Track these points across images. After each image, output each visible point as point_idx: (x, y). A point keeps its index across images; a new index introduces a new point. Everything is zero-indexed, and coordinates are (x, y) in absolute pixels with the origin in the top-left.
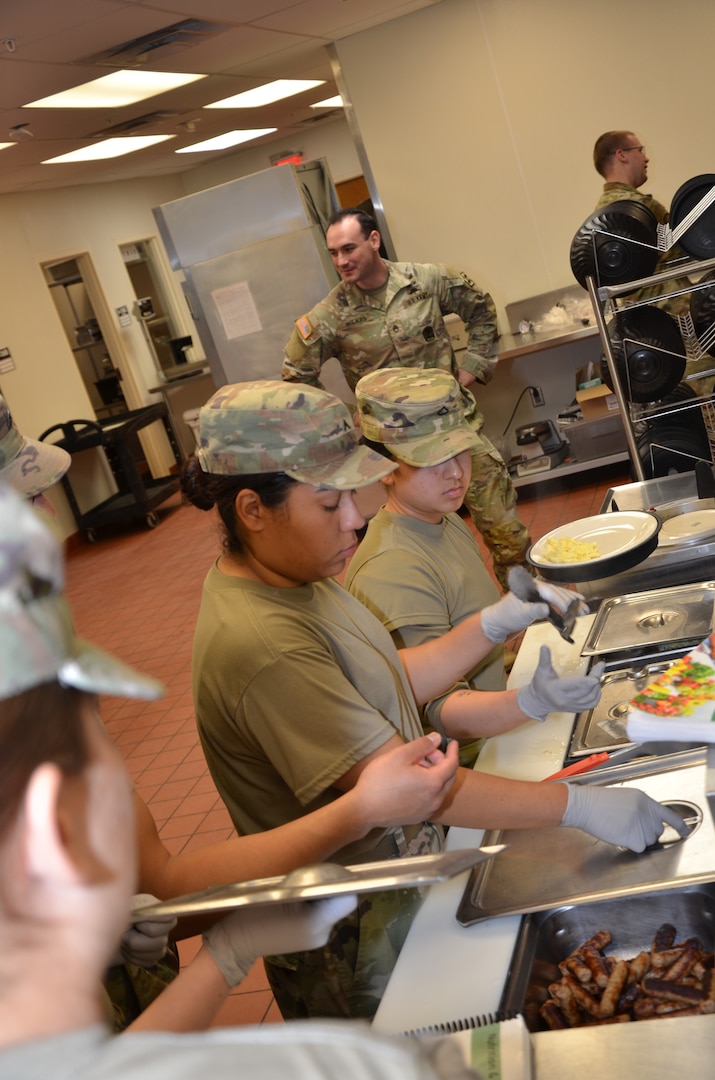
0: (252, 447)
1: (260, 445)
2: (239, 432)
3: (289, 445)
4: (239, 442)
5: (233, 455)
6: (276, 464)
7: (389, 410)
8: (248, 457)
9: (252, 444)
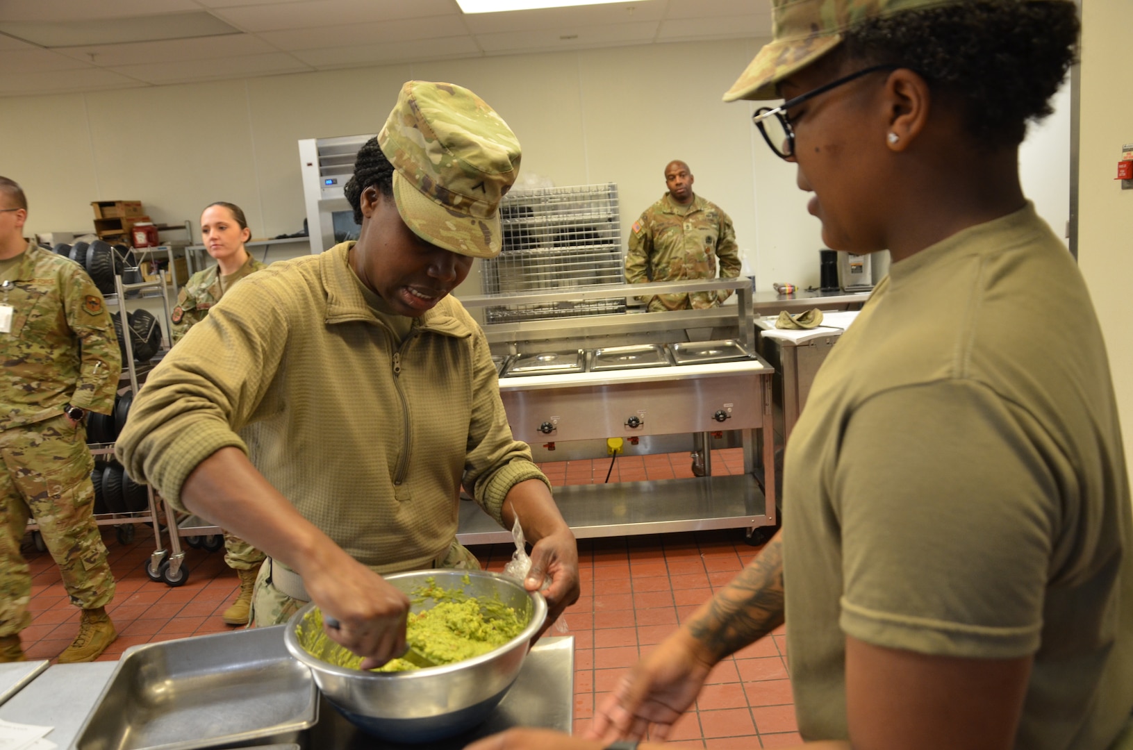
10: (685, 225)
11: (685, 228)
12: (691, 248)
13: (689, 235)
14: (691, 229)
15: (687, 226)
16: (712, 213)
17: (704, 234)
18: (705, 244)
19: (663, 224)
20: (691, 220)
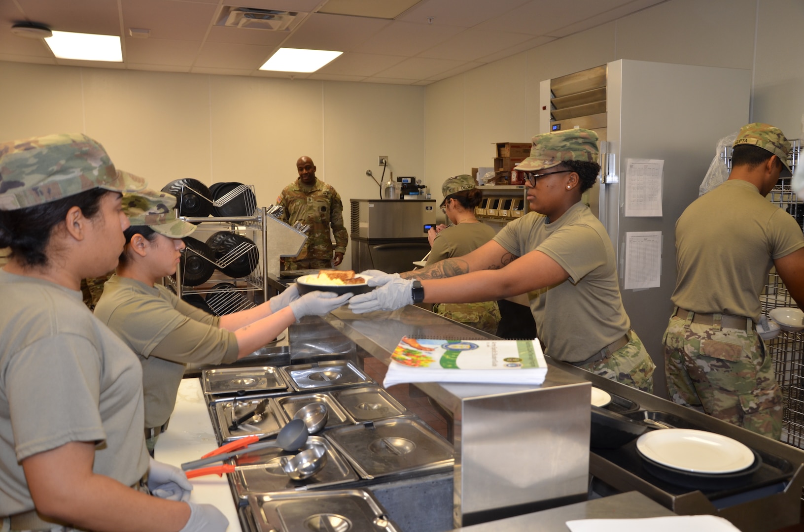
0: (73, 172)
1: (79, 169)
2: (63, 162)
3: (95, 168)
4: (63, 171)
5: (55, 184)
6: (92, 183)
7: (154, 202)
8: (70, 182)
9: (71, 170)
10: (308, 198)
11: (308, 200)
12: (311, 214)
13: (310, 205)
14: (312, 201)
15: (310, 199)
16: (326, 192)
17: (321, 204)
18: (321, 211)
19: (294, 197)
20: (312, 195)
